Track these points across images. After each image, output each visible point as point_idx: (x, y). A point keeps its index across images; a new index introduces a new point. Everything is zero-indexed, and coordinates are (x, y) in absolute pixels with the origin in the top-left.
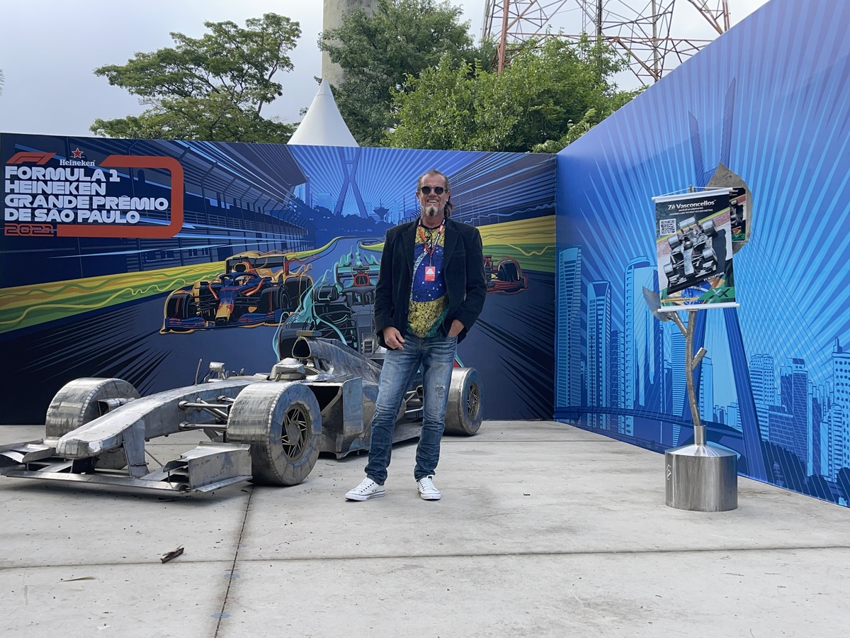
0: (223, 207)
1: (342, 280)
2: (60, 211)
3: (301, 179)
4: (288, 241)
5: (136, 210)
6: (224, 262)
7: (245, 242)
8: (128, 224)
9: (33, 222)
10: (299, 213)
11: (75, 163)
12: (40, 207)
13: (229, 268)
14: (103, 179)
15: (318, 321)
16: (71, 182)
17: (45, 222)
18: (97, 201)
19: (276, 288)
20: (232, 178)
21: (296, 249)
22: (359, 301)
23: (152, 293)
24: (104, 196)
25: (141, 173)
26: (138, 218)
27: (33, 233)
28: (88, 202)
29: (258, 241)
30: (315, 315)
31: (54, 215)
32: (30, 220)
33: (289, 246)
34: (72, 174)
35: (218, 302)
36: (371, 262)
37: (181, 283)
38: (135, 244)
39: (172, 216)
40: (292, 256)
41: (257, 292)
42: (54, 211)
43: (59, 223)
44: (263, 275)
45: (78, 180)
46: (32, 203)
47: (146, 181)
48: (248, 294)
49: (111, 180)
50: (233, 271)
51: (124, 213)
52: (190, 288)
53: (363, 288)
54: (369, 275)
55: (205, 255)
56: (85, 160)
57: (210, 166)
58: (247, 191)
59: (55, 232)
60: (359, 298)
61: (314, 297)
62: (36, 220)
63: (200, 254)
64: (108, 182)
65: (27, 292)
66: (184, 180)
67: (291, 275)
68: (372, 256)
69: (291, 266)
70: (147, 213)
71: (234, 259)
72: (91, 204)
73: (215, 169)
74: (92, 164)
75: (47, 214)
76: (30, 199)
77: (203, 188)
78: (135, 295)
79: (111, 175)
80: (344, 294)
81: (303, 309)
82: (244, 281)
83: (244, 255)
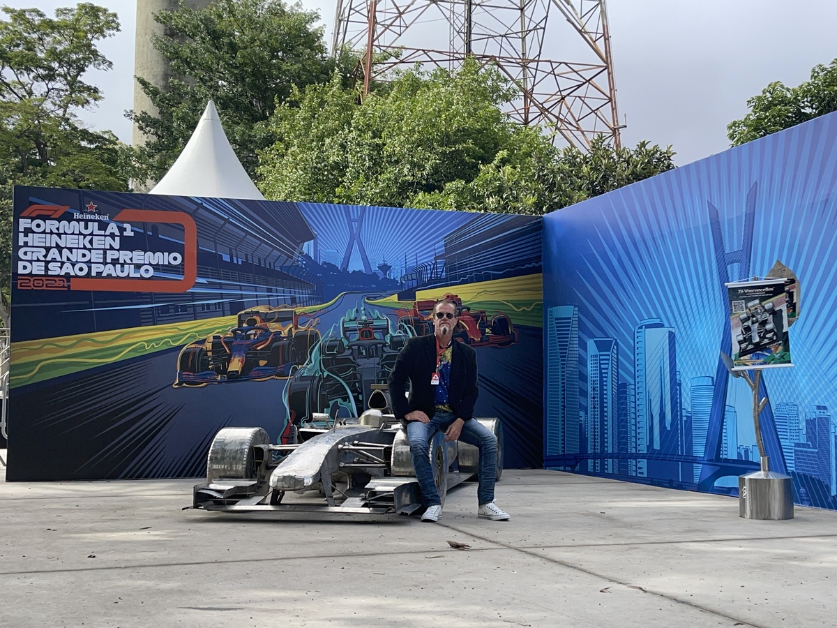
0: (235, 262)
1: (348, 333)
2: (73, 265)
3: (310, 236)
4: (297, 296)
5: (150, 264)
6: (236, 316)
7: (257, 296)
8: (142, 278)
9: (46, 275)
10: (308, 269)
11: (89, 217)
12: (54, 260)
13: (240, 322)
14: (117, 233)
15: (325, 375)
16: (85, 236)
17: (58, 276)
18: (111, 255)
19: (285, 341)
20: (244, 234)
21: (305, 303)
22: (364, 354)
23: (166, 347)
24: (118, 250)
25: (155, 228)
26: (151, 273)
27: (47, 287)
28: (102, 256)
29: (268, 296)
30: (323, 368)
31: (68, 269)
32: (43, 273)
33: (298, 301)
34: (86, 228)
35: (230, 356)
36: (375, 317)
37: (194, 337)
38: (149, 298)
39: (185, 270)
40: (301, 310)
41: (267, 346)
42: (68, 265)
43: (73, 276)
44: (273, 329)
45: (92, 234)
46: (45, 256)
47: (160, 236)
48: (259, 348)
49: (125, 234)
50: (245, 325)
51: (138, 267)
52: (203, 342)
53: (367, 342)
54: (374, 329)
55: (218, 310)
56: (99, 214)
57: (222, 222)
58: (258, 247)
59: (69, 286)
60: (364, 351)
61: (321, 351)
62: (50, 273)
63: (212, 308)
64: (121, 236)
65: (40, 346)
66: (197, 236)
67: (300, 329)
68: (376, 311)
69: (300, 320)
70: (161, 267)
71: (245, 313)
72: (105, 258)
73: (227, 225)
74: (106, 218)
75: (61, 268)
76: (44, 252)
77: (215, 243)
78: (149, 349)
79: (125, 229)
80: (350, 347)
81: (311, 362)
82: (255, 335)
83: (255, 310)
